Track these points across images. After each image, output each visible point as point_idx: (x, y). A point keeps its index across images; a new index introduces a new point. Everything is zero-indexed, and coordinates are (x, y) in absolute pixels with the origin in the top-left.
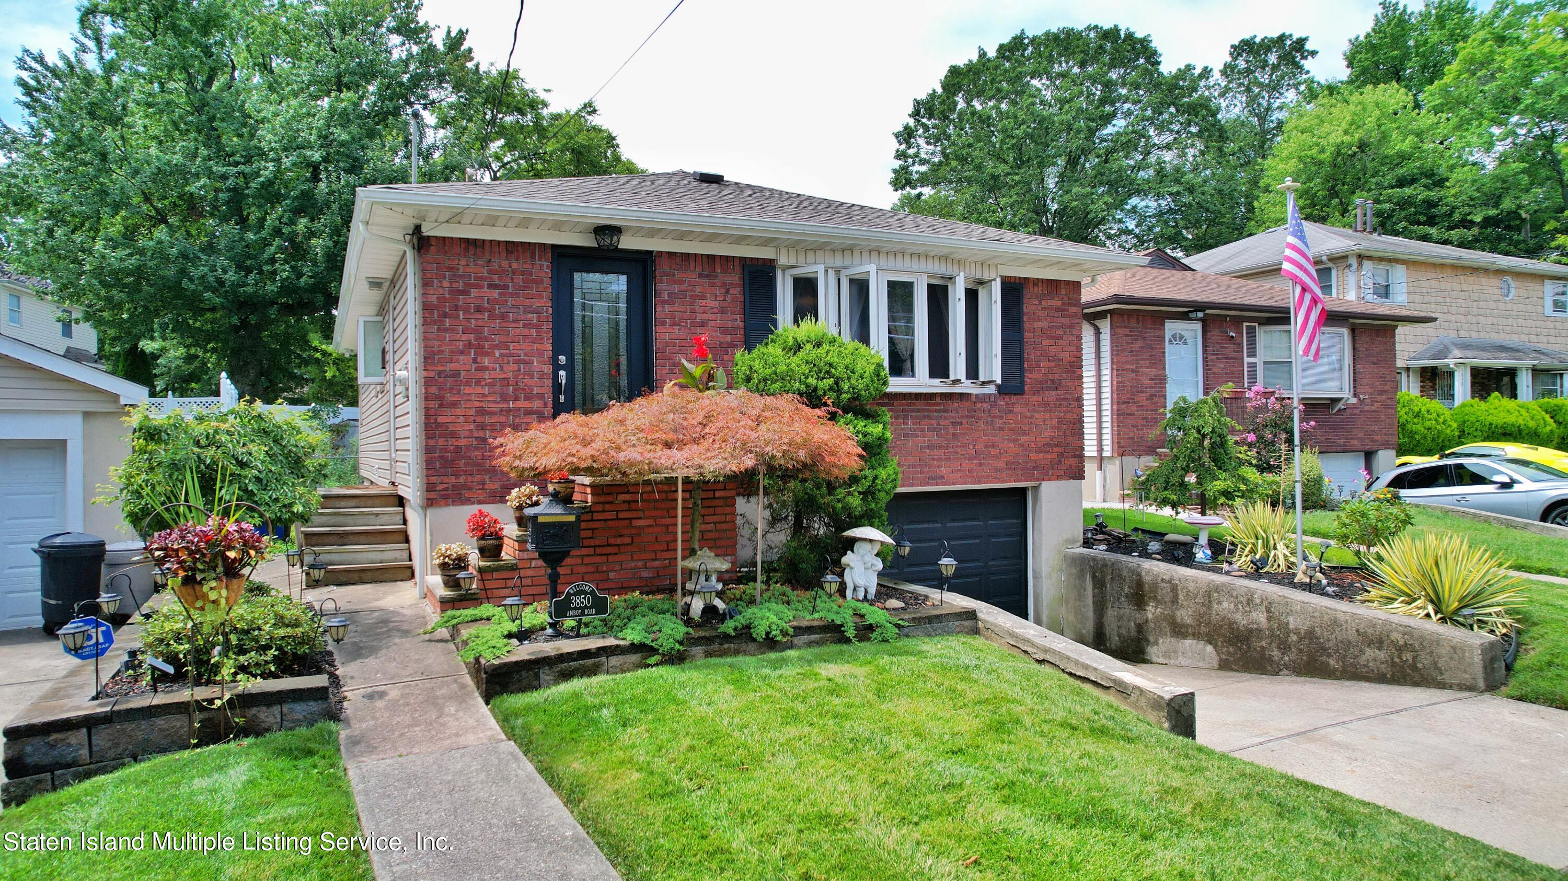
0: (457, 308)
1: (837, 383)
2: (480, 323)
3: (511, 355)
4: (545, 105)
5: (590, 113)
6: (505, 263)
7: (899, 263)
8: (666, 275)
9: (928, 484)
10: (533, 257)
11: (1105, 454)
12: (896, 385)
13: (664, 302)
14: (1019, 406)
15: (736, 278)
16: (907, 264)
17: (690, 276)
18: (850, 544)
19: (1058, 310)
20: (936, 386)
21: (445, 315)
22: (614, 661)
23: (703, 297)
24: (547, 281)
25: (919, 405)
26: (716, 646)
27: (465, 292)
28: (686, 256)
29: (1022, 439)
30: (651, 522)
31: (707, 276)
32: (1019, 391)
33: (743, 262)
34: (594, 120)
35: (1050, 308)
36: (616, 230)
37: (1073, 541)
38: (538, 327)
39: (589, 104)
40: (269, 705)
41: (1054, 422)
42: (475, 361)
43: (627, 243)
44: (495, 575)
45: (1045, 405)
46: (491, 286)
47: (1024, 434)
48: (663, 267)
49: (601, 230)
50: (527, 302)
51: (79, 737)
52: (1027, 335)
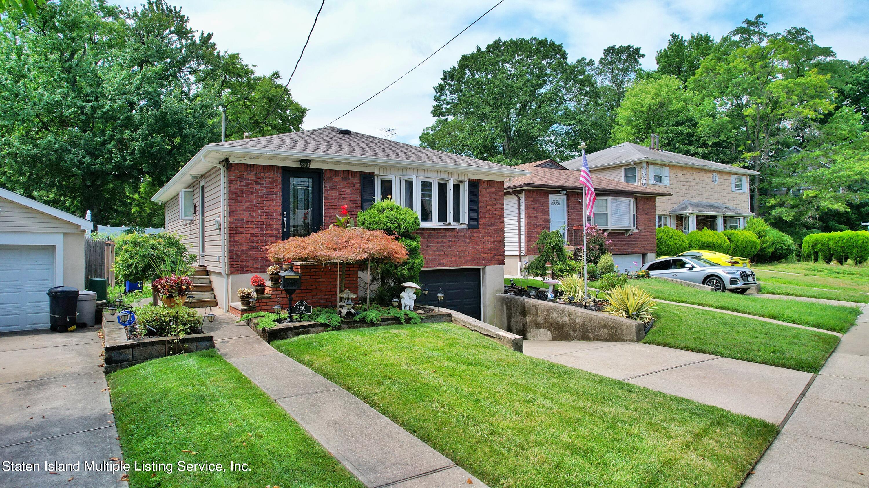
0: (243, 193)
1: (399, 225)
2: (252, 199)
3: (265, 212)
4: (253, 72)
5: (276, 78)
6: (263, 174)
7: (426, 174)
8: (328, 178)
9: (437, 266)
10: (274, 172)
11: (522, 254)
12: (424, 225)
13: (328, 190)
14: (476, 234)
15: (358, 180)
16: (429, 175)
17: (339, 179)
18: (404, 289)
19: (494, 193)
20: (441, 225)
21: (238, 195)
22: (314, 329)
23: (344, 188)
24: (280, 181)
25: (434, 233)
26: (352, 325)
27: (246, 186)
28: (337, 171)
29: (478, 247)
30: (324, 280)
31: (346, 179)
32: (477, 227)
33: (361, 173)
34: (279, 82)
35: (491, 192)
36: (309, 161)
37: (499, 291)
38: (276, 200)
39: (277, 73)
40: (192, 343)
41: (492, 240)
42: (250, 214)
43: (313, 166)
44: (263, 301)
45: (488, 233)
46: (257, 184)
47: (479, 245)
48: (328, 175)
49: (302, 161)
50: (272, 190)
51: (129, 351)
52: (481, 204)
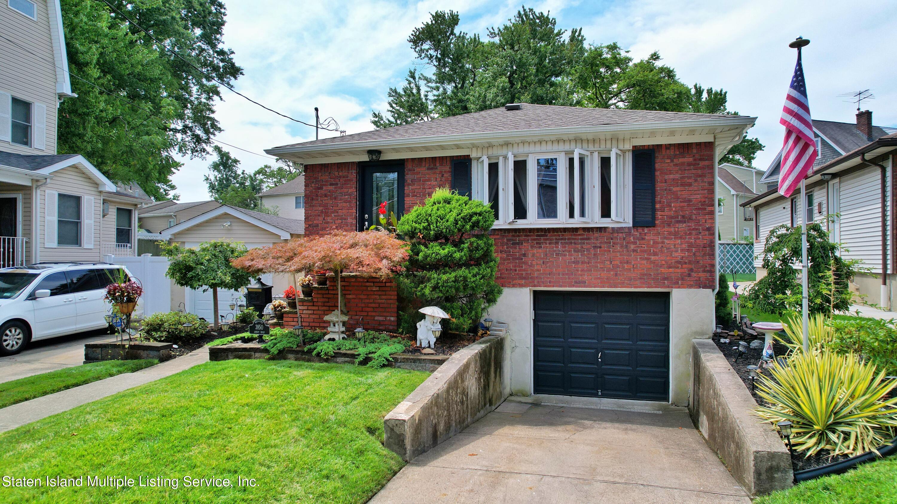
0: (317, 196)
2: (326, 202)
3: (339, 216)
6: (336, 173)
8: (410, 170)
9: (573, 286)
10: (348, 170)
11: (889, 272)
13: (409, 185)
14: (650, 235)
15: (447, 168)
16: (549, 147)
17: (423, 170)
19: (689, 164)
20: (577, 222)
21: (313, 199)
23: (429, 180)
24: (354, 179)
25: (567, 235)
27: (321, 188)
28: (421, 159)
29: (653, 258)
31: (432, 169)
32: (651, 224)
33: (452, 157)
35: (683, 164)
36: (378, 152)
37: (702, 334)
38: (350, 202)
39: (655, 54)
41: (685, 246)
42: (324, 219)
43: (386, 157)
44: (289, 315)
45: (676, 235)
46: (331, 185)
47: (655, 254)
48: (409, 166)
49: (370, 152)
50: (346, 190)
51: (99, 350)
52: (659, 186)
